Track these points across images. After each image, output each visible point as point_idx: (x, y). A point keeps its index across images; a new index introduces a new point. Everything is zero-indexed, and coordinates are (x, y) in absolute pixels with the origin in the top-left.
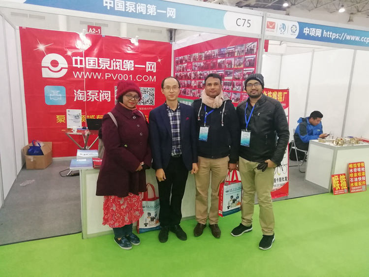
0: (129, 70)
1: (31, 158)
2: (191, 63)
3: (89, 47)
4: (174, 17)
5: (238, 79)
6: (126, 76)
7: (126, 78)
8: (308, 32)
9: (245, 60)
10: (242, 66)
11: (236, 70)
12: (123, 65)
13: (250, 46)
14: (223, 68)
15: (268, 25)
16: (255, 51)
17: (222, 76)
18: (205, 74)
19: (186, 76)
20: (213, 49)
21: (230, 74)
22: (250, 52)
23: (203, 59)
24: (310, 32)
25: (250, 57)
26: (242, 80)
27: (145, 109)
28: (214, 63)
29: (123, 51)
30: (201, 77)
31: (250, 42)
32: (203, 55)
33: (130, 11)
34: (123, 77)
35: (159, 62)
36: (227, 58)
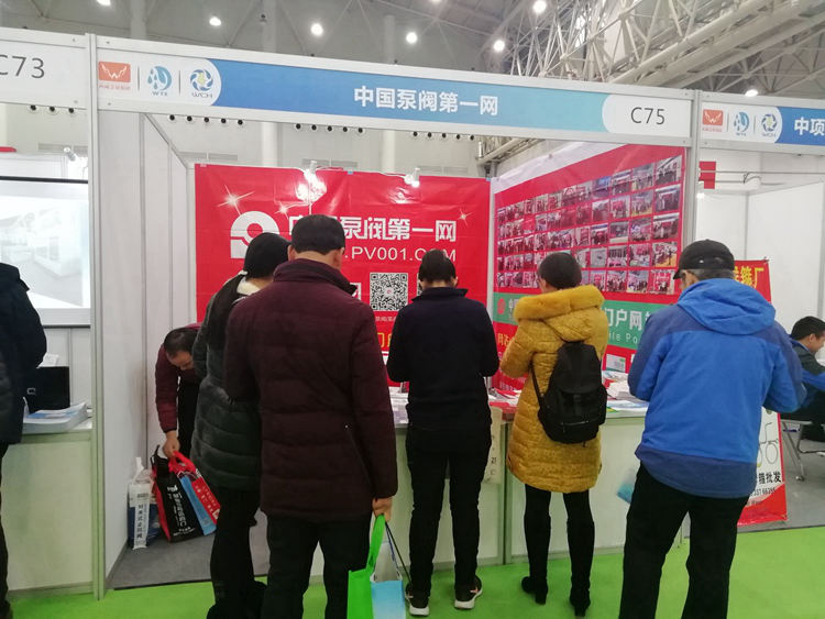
0: (399, 239)
2: (532, 216)
3: (322, 195)
4: (495, 113)
5: (642, 240)
6: (393, 251)
7: (393, 256)
8: (807, 128)
9: (656, 197)
10: (649, 211)
11: (636, 221)
12: (387, 228)
13: (666, 167)
14: (605, 219)
15: (704, 117)
16: (678, 174)
17: (603, 237)
18: (565, 236)
19: (521, 244)
20: (581, 182)
21: (621, 232)
22: (668, 177)
23: (559, 205)
24: (810, 128)
25: (668, 190)
26: (651, 242)
28: (584, 212)
29: (388, 200)
30: (556, 243)
31: (665, 158)
32: (560, 196)
33: (407, 107)
34: (388, 254)
35: (462, 221)
36: (614, 197)
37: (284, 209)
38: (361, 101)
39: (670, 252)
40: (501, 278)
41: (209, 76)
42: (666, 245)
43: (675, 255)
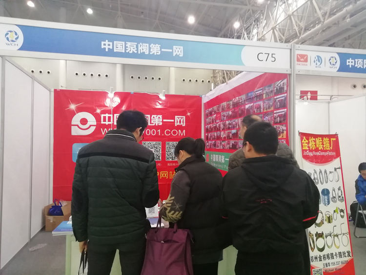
0: (157, 125)
1: (51, 218)
2: (220, 113)
3: (118, 104)
4: (181, 55)
6: (154, 131)
7: (154, 133)
8: (353, 64)
9: (275, 101)
10: (272, 109)
11: (266, 114)
12: (151, 120)
13: (279, 85)
15: (298, 58)
16: (285, 89)
18: (234, 123)
19: (215, 127)
20: (240, 95)
22: (280, 91)
23: (231, 107)
24: (355, 64)
25: (280, 97)
27: (174, 164)
28: (242, 110)
29: (152, 107)
30: (230, 126)
31: (278, 81)
32: (231, 102)
33: (131, 52)
34: (151, 132)
35: (188, 116)
36: (256, 102)
37: (98, 111)
38: (105, 48)
39: (283, 130)
40: (207, 144)
41: (16, 34)
42: (281, 126)
43: (285, 132)
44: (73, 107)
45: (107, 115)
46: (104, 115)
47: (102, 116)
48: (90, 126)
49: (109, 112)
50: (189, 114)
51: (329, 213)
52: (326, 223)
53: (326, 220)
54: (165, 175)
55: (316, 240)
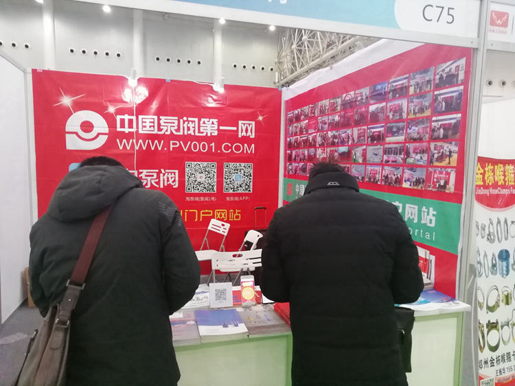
0: (209, 135)
2: (316, 118)
3: (144, 98)
5: (420, 140)
6: (204, 145)
7: (204, 148)
9: (435, 99)
10: (428, 113)
12: (199, 126)
13: (447, 70)
14: (381, 120)
15: (492, 19)
16: (461, 76)
17: (379, 136)
18: (343, 135)
19: (306, 141)
20: (359, 88)
21: (398, 132)
22: (450, 80)
23: (339, 108)
26: (429, 142)
27: (236, 199)
28: (361, 114)
29: (200, 104)
30: (336, 141)
31: (445, 61)
32: (339, 101)
34: (200, 147)
35: (260, 122)
36: (391, 100)
37: (112, 109)
39: (450, 152)
40: (290, 167)
42: (445, 145)
43: (455, 156)
44: (67, 101)
45: (126, 117)
46: (122, 117)
47: (119, 118)
48: (99, 134)
49: (130, 112)
50: (260, 118)
51: (507, 289)
52: (502, 304)
53: (502, 301)
54: (223, 215)
55: (488, 334)
